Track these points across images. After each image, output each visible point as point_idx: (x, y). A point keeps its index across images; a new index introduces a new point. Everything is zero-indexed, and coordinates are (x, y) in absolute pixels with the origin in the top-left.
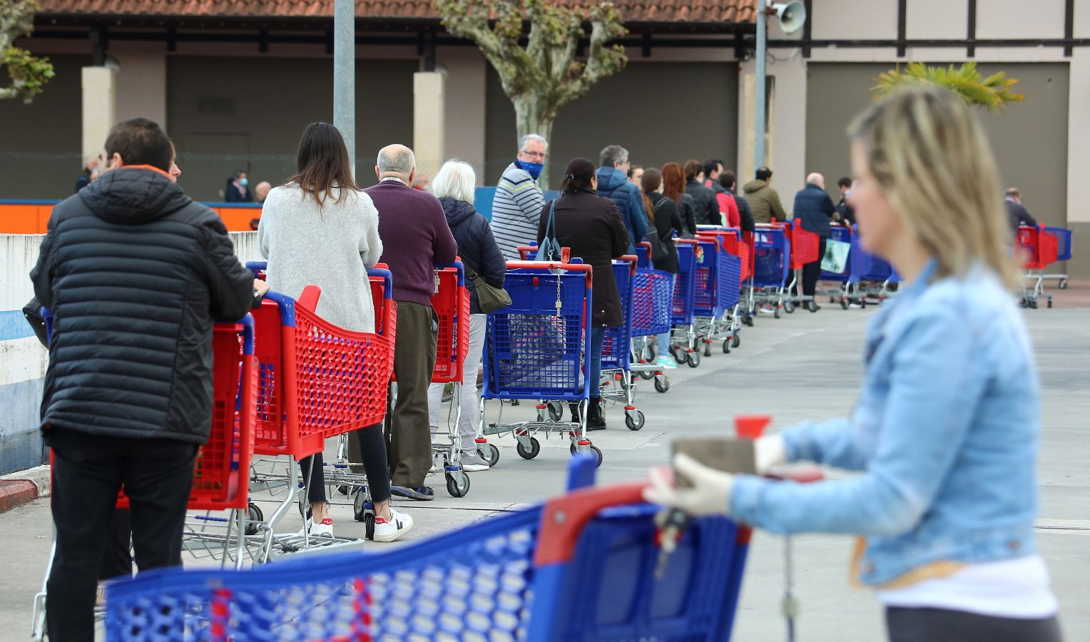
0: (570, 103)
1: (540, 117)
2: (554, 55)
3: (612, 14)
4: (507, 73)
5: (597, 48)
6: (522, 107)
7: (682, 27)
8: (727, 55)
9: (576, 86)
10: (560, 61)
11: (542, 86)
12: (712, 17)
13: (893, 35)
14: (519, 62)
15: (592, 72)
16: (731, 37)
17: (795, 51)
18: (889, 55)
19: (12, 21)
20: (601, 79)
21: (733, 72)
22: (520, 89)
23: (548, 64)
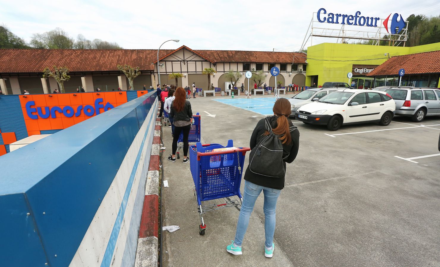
0: (135, 78)
1: (131, 80)
2: (132, 73)
3: (139, 68)
4: (127, 75)
5: (137, 72)
6: (129, 79)
7: (146, 71)
8: (150, 74)
9: (135, 76)
10: (133, 74)
11: (131, 76)
12: (148, 70)
13: (165, 72)
14: (128, 74)
15: (137, 75)
16: (150, 72)
17: (156, 73)
18: (165, 73)
19: (66, 72)
20: (138, 75)
21: (150, 75)
22: (129, 77)
23: (132, 74)
